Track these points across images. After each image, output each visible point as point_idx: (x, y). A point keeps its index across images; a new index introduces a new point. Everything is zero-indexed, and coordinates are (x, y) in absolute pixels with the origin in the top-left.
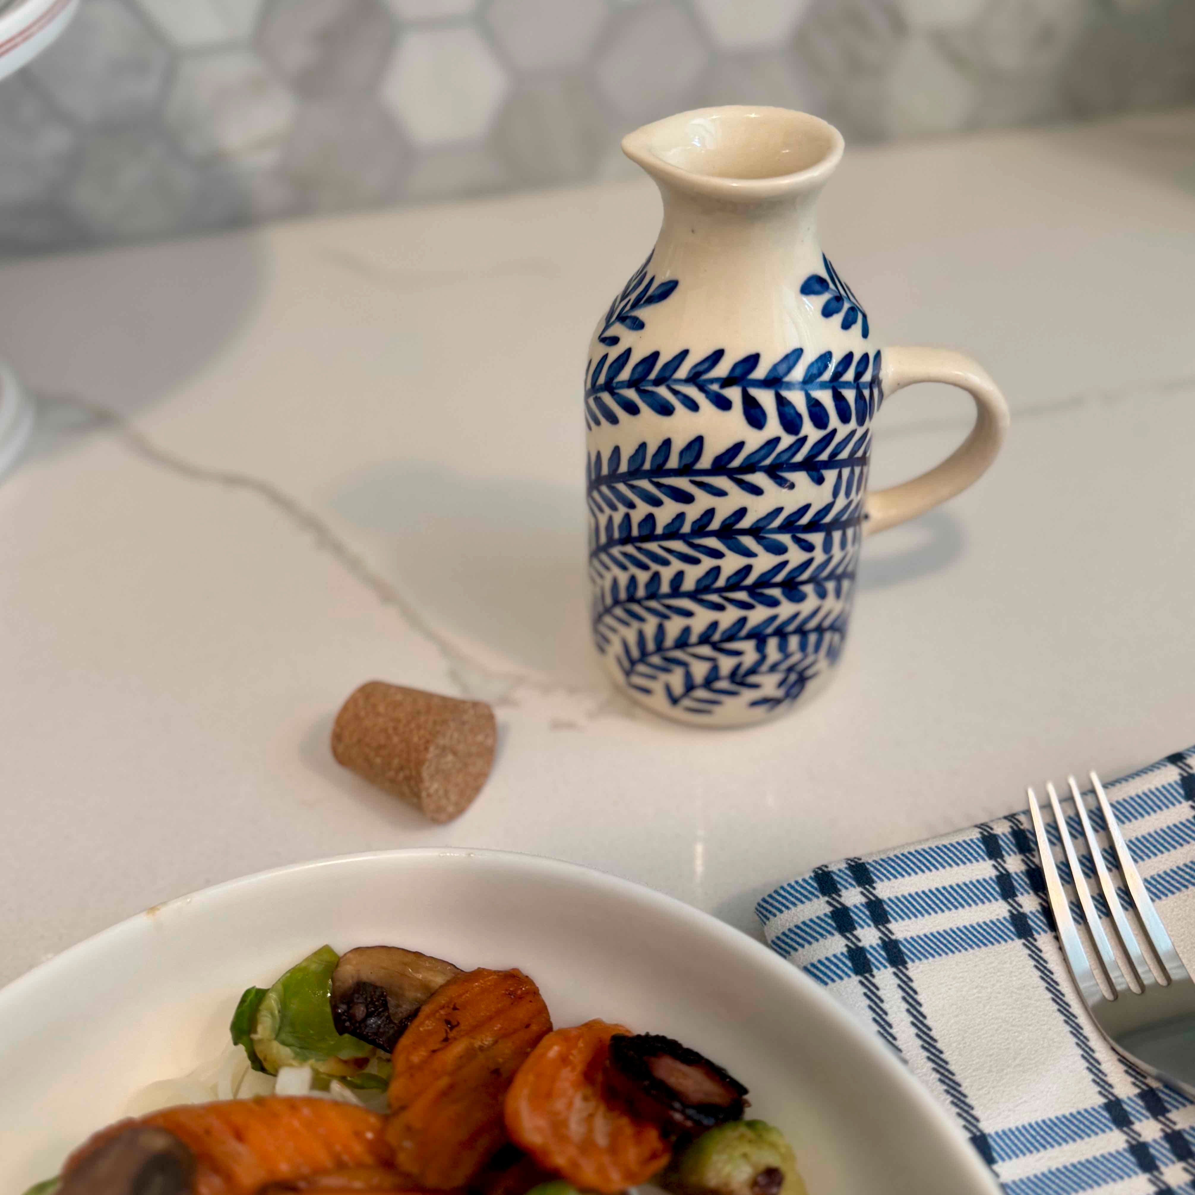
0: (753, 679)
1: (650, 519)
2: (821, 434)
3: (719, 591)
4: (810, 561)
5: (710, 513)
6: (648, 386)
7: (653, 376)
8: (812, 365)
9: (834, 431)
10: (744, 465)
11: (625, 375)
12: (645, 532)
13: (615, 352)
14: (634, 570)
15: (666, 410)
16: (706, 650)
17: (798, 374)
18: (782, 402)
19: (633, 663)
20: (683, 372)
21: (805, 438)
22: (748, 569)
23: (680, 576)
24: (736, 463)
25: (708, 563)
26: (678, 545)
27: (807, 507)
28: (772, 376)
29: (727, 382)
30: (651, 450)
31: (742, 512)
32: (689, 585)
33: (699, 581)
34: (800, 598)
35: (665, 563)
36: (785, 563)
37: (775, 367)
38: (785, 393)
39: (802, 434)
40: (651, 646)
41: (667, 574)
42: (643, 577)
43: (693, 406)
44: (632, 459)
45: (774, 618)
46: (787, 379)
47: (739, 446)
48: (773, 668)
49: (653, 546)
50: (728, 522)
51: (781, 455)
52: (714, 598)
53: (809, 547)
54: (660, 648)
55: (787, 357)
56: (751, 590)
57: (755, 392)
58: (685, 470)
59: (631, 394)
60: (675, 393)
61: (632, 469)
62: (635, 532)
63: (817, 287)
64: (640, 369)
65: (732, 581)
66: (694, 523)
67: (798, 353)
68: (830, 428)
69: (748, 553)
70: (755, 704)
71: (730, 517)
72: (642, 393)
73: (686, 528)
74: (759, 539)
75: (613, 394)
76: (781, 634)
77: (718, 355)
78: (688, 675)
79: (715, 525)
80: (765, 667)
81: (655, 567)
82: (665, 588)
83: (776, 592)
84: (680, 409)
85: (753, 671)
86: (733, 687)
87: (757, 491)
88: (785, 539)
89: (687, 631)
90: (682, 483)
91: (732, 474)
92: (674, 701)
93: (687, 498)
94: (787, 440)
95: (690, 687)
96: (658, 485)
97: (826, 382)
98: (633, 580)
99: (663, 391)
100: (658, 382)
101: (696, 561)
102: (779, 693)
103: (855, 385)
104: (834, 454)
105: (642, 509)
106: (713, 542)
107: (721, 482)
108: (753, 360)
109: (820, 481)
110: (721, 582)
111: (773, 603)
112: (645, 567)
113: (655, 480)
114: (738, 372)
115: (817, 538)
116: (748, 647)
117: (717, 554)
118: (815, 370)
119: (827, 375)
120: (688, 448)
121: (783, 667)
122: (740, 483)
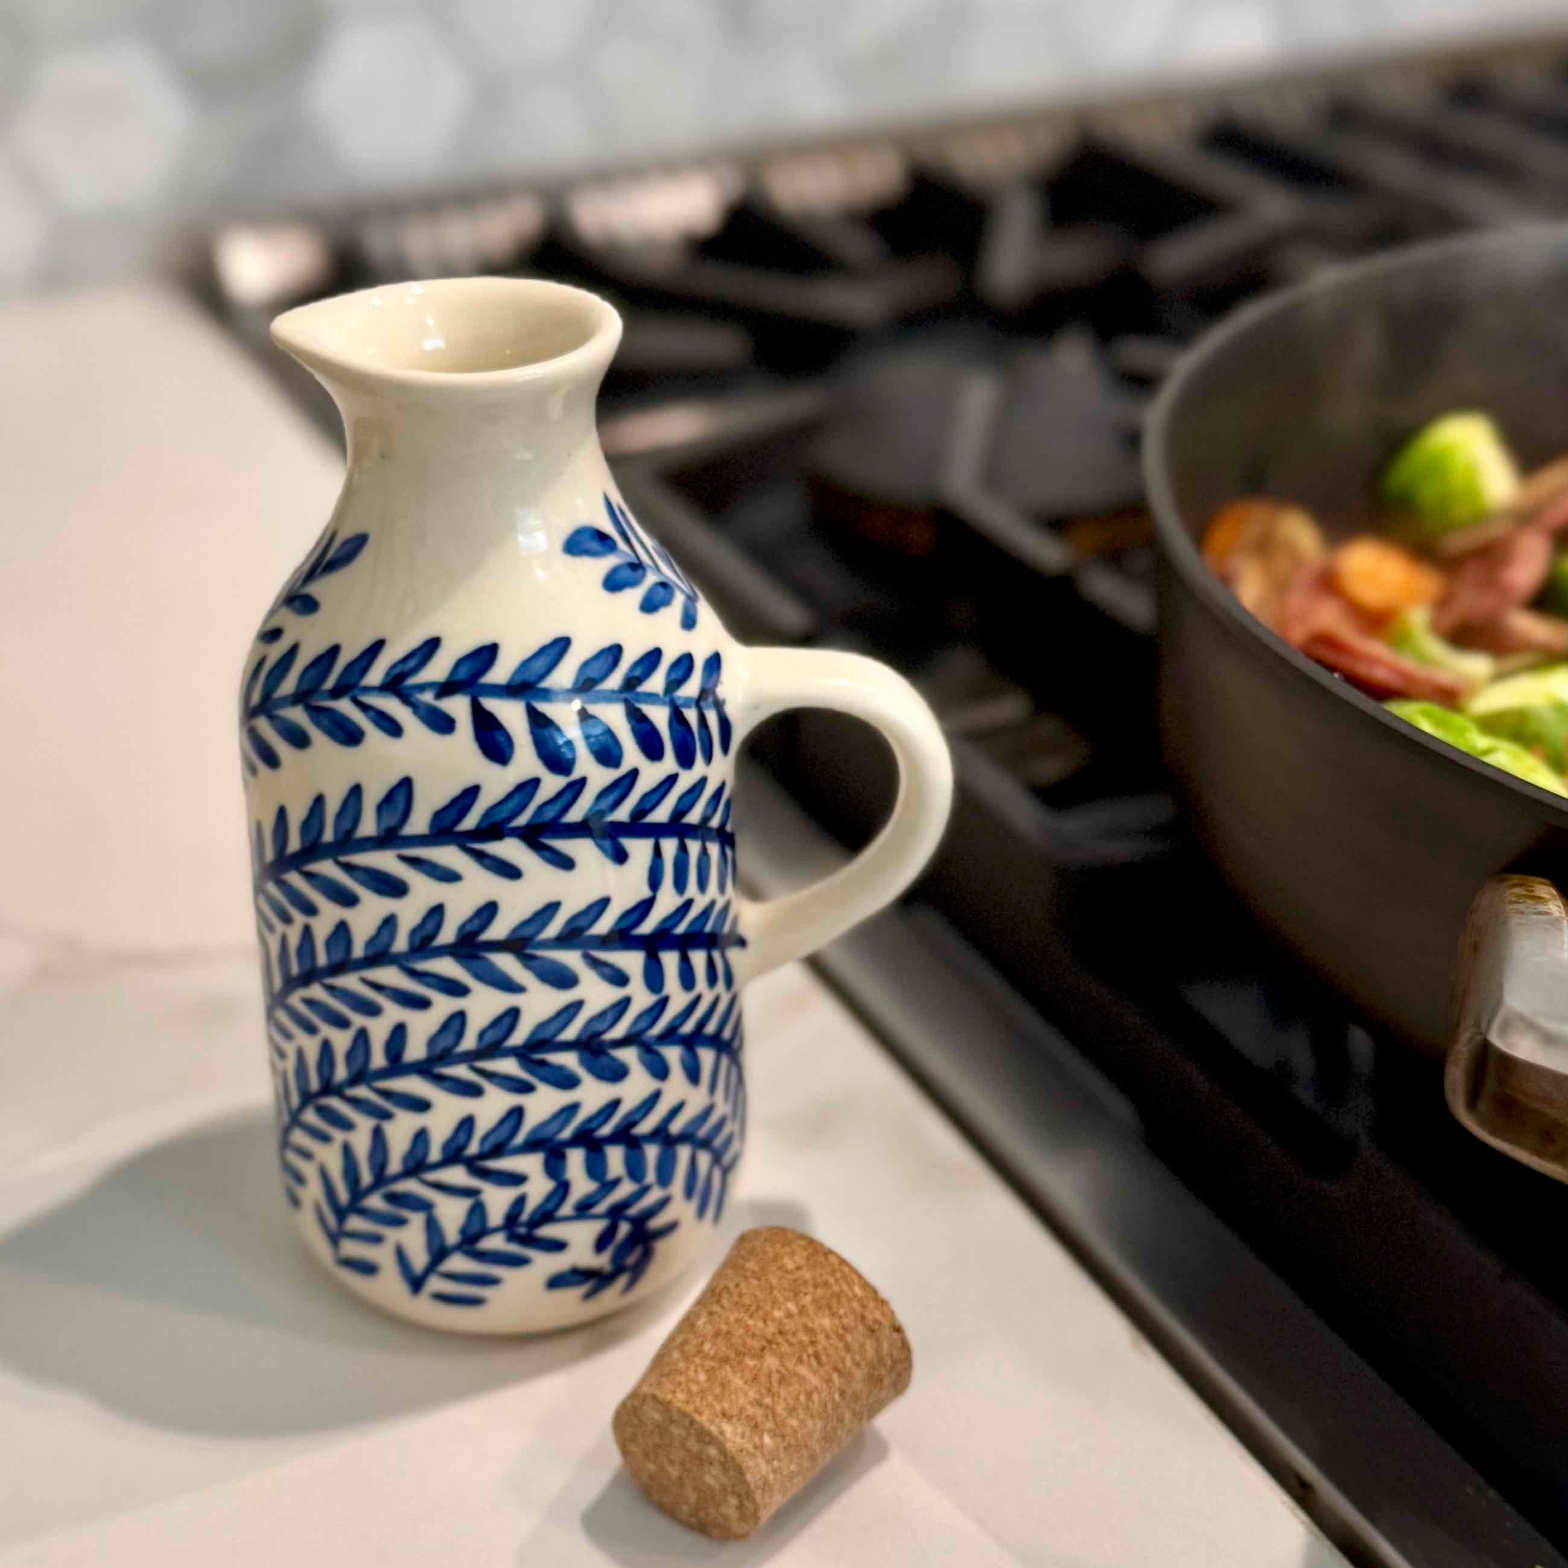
0: (547, 1231)
1: (342, 930)
2: (611, 775)
3: (469, 1058)
4: (623, 1005)
5: (437, 912)
6: (323, 700)
7: (330, 683)
8: (586, 664)
9: (634, 774)
10: (484, 825)
11: (289, 685)
12: (338, 956)
13: (276, 651)
14: (327, 1031)
15: (350, 736)
16: (457, 1175)
17: (564, 675)
18: (539, 723)
19: (341, 1214)
20: (376, 675)
21: (582, 782)
22: (513, 1014)
23: (399, 1032)
24: (470, 822)
25: (443, 1006)
26: (390, 976)
27: (603, 903)
28: (519, 679)
29: (446, 689)
30: (332, 807)
31: (489, 911)
32: (415, 1050)
33: (432, 1042)
34: (618, 1073)
35: (373, 1010)
36: (576, 1006)
37: (525, 664)
38: (542, 707)
39: (576, 775)
40: (366, 1177)
41: (379, 1030)
42: (342, 1041)
43: (393, 728)
44: (306, 826)
45: (572, 1109)
46: (545, 684)
47: (471, 793)
48: (584, 1209)
49: (350, 982)
50: (469, 928)
51: (544, 809)
52: (461, 1071)
53: (619, 978)
54: (381, 1178)
55: (543, 650)
56: (523, 1054)
57: (493, 705)
58: (388, 838)
59: (297, 715)
60: (365, 708)
61: (308, 844)
62: (322, 960)
63: (595, 545)
64: (311, 673)
65: (489, 1037)
66: (414, 932)
67: (562, 645)
68: (625, 767)
69: (510, 986)
70: (556, 1282)
71: (470, 920)
72: (317, 713)
73: (401, 944)
74: (527, 960)
75: (272, 718)
76: (586, 1139)
77: (432, 645)
78: (433, 1227)
79: (447, 935)
80: (567, 1209)
81: (358, 1020)
82: (378, 1059)
83: (569, 1060)
84: (374, 736)
85: (546, 1214)
86: (514, 1248)
87: (510, 871)
88: (571, 959)
89: (421, 1137)
90: (386, 861)
91: (464, 841)
92: (416, 1284)
93: (395, 888)
94: (552, 784)
95: (439, 1253)
96: (349, 868)
97: (613, 691)
98: (326, 1048)
99: (345, 706)
100: (337, 693)
101: (422, 1004)
102: (602, 1261)
103: (667, 699)
104: (640, 812)
105: (329, 914)
106: (447, 967)
107: (448, 856)
108: (487, 654)
109: (620, 857)
110: (469, 1042)
111: (567, 1081)
112: (342, 1023)
113: (343, 859)
114: (463, 673)
115: (632, 962)
116: (531, 1164)
117: (456, 989)
118: (593, 672)
119: (615, 681)
120: (389, 799)
121: (602, 1208)
122: (481, 857)
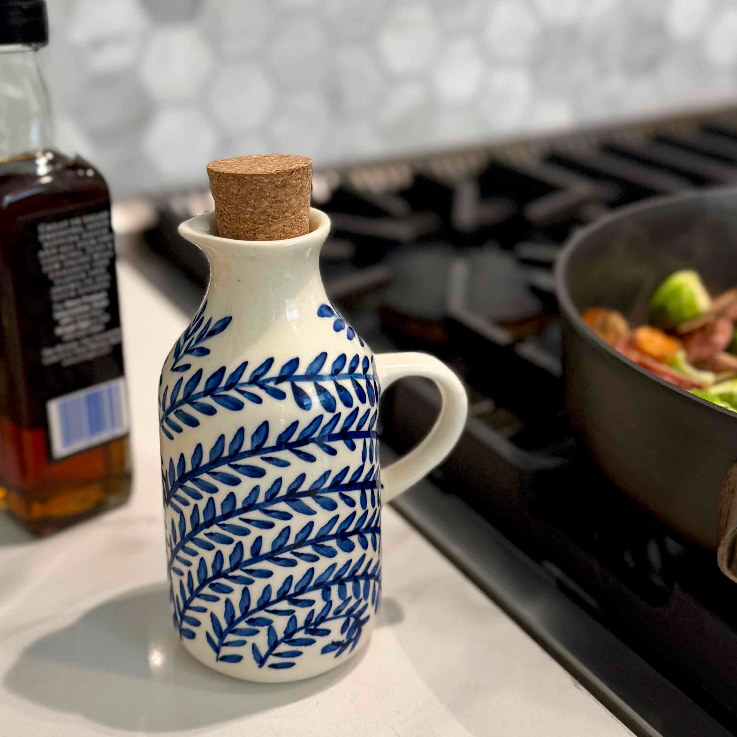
0: (323, 626)
1: (232, 496)
2: (349, 411)
3: (291, 548)
4: (354, 514)
5: (279, 481)
6: (220, 392)
7: (223, 384)
8: (334, 363)
9: (357, 409)
10: (300, 439)
11: (201, 387)
12: (227, 510)
13: (188, 375)
14: (219, 546)
15: (238, 406)
16: (284, 605)
17: (327, 369)
18: (321, 390)
19: (221, 635)
20: (246, 377)
21: (339, 415)
22: (311, 524)
23: (259, 539)
24: (294, 438)
25: (280, 525)
26: (255, 515)
27: (347, 469)
28: (310, 372)
29: (280, 379)
30: (228, 440)
31: (302, 477)
32: (266, 548)
33: (274, 543)
34: (350, 548)
35: (245, 532)
36: (337, 517)
37: (311, 365)
38: (321, 383)
40: (238, 614)
41: (248, 542)
42: (227, 550)
43: (258, 400)
44: (213, 451)
45: (334, 566)
46: (320, 373)
47: (295, 424)
48: (337, 612)
49: (235, 521)
50: (292, 487)
51: (326, 428)
52: (287, 555)
53: (351, 503)
54: (246, 612)
55: (317, 358)
56: (314, 543)
57: (300, 384)
58: (256, 451)
59: (208, 400)
60: (242, 392)
61: (214, 459)
62: (219, 512)
63: (327, 312)
64: (212, 381)
65: (300, 538)
66: (267, 492)
67: (324, 356)
68: (354, 407)
69: (310, 512)
70: (325, 650)
71: (294, 483)
72: (216, 398)
73: (261, 499)
74: (317, 499)
75: (192, 404)
76: (340, 581)
77: (270, 362)
78: (271, 632)
79: (283, 492)
80: (331, 615)
81: (237, 539)
82: (247, 555)
83: (332, 543)
84: (248, 404)
85: (322, 619)
86: (309, 636)
87: (310, 458)
88: (335, 496)
89: (268, 589)
90: (256, 461)
91: (291, 447)
92: (261, 662)
93: (259, 473)
94: (328, 417)
95: (274, 644)
96: (236, 467)
97: (346, 374)
98: (219, 554)
99: (233, 393)
100: (227, 388)
101: (270, 525)
102: (343, 638)
103: (364, 376)
104: (359, 427)
105: (224, 490)
106: (282, 507)
107: (285, 455)
108: (295, 363)
109: (353, 447)
110: (291, 541)
111: (332, 554)
112: (229, 541)
113: (233, 463)
114: (286, 372)
115: (355, 495)
116: (316, 595)
117: (286, 516)
118: (337, 367)
119: (346, 370)
120: (257, 432)
121: (343, 612)
122: (299, 453)
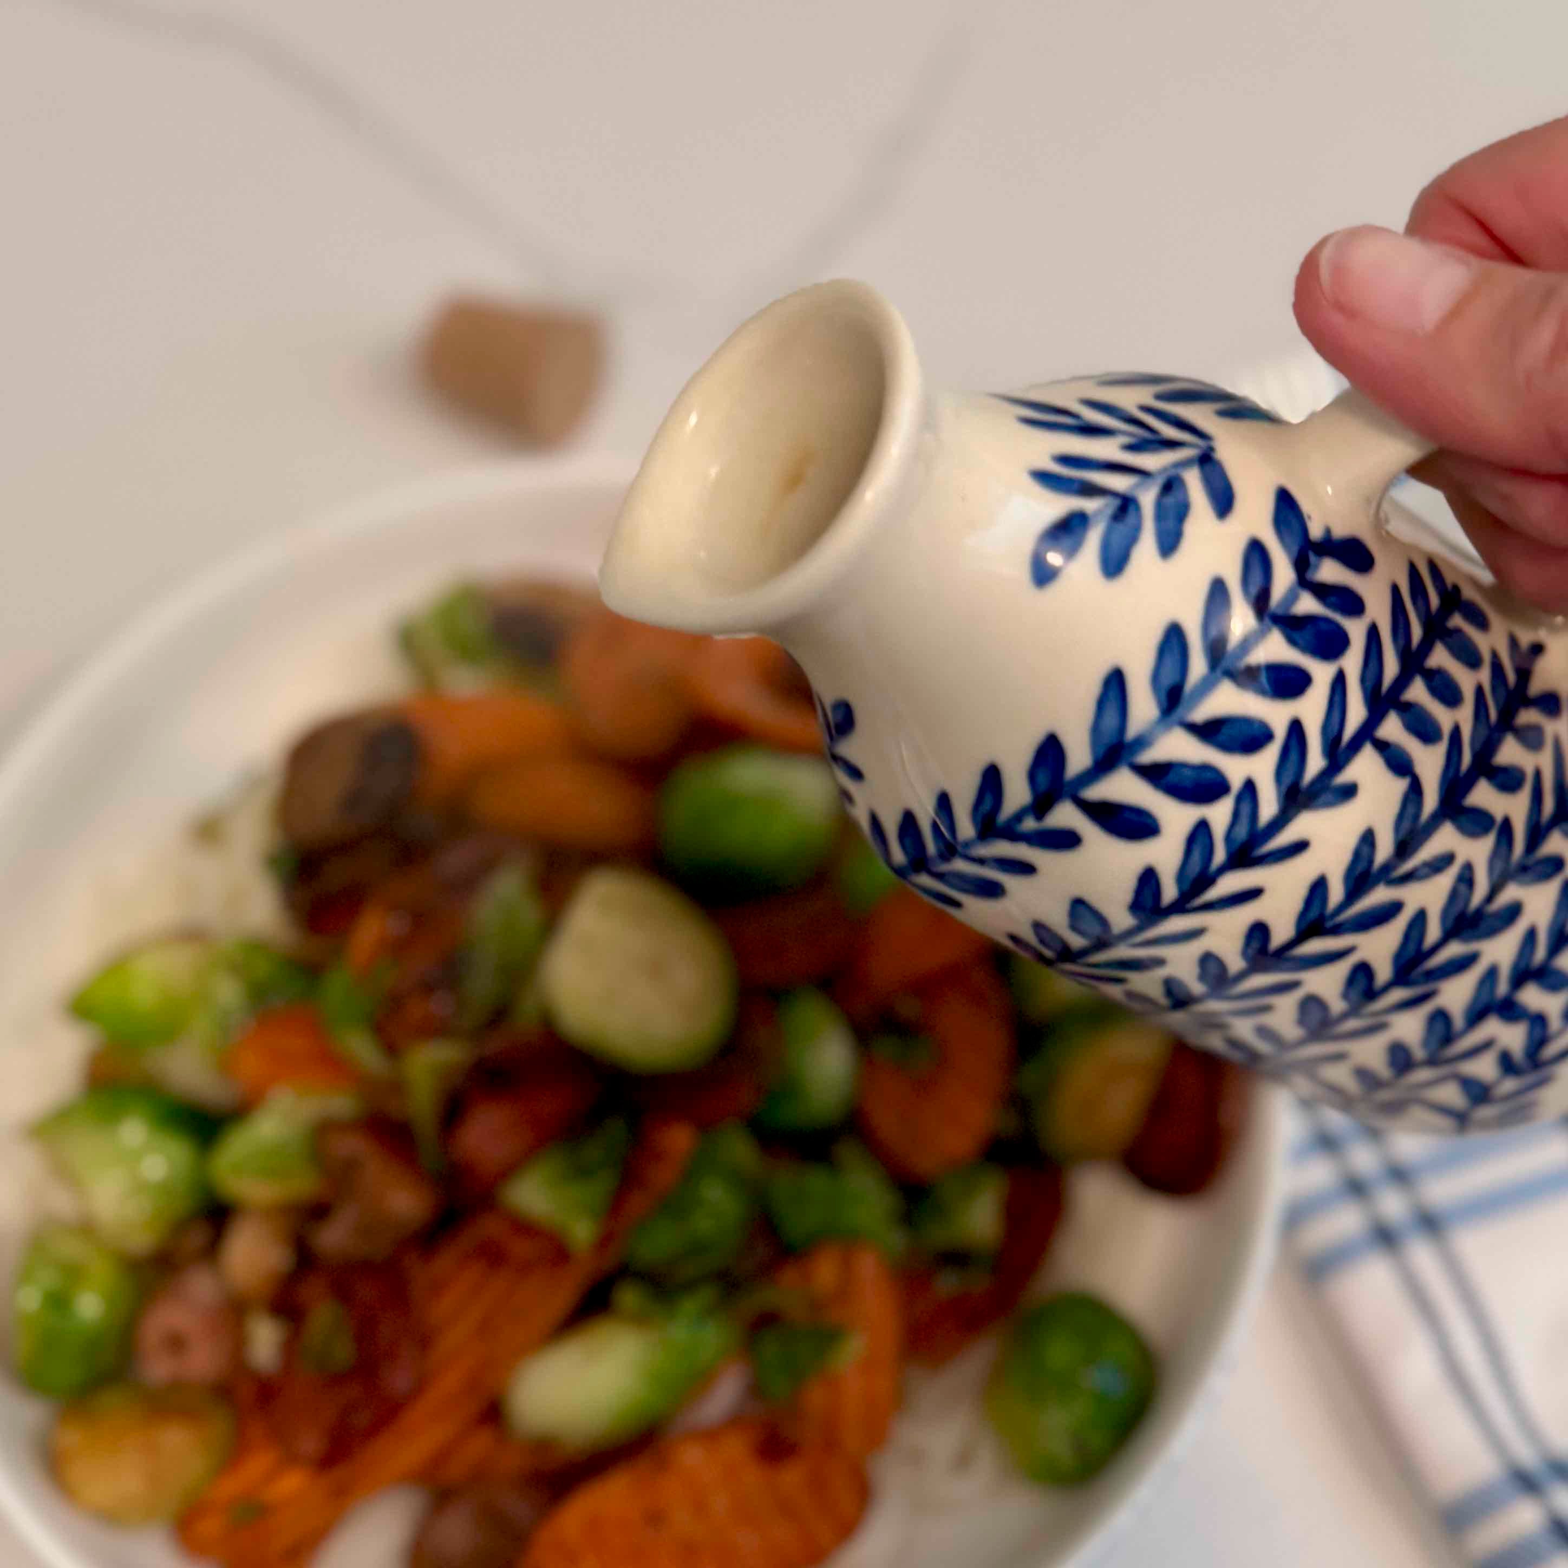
2: (1271, 754)
3: (1349, 1013)
5: (1209, 958)
6: (938, 864)
7: (931, 848)
8: (1155, 679)
9: (1295, 725)
10: (1187, 887)
13: (861, 816)
17: (1143, 710)
18: (1155, 773)
20: (966, 827)
21: (1250, 787)
22: (1362, 968)
23: (1264, 1030)
24: (1170, 893)
25: (1285, 1001)
27: (1367, 837)
28: (1101, 750)
29: (1041, 805)
30: (1030, 938)
31: (1258, 930)
32: (1290, 1032)
33: (1302, 1022)
36: (1420, 917)
37: (1096, 729)
38: (1149, 756)
39: (1236, 783)
41: (1244, 1035)
43: (1026, 869)
45: (1491, 973)
46: (1131, 734)
47: (1149, 877)
50: (1251, 951)
51: (1232, 835)
52: (1354, 1024)
55: (1101, 704)
56: (1404, 980)
57: (1097, 792)
58: (1105, 941)
59: (928, 882)
60: (982, 861)
64: (908, 841)
65: (1354, 994)
66: (1202, 978)
67: (1115, 682)
68: (1280, 731)
69: (1335, 956)
71: (1247, 945)
72: (940, 876)
73: (1198, 988)
74: (1333, 931)
76: (1531, 974)
77: (992, 776)
78: (1437, 1107)
79: (1236, 964)
84: (1009, 881)
85: (1540, 1041)
87: (1248, 895)
88: (1380, 895)
91: (1182, 908)
94: (1220, 812)
97: (1206, 677)
99: (964, 866)
100: (946, 856)
103: (1268, 621)
104: (1332, 744)
106: (1261, 980)
107: (1176, 924)
108: (1050, 750)
109: (1348, 792)
110: (1338, 1006)
111: (1464, 962)
113: (1081, 962)
114: (1044, 780)
118: (1169, 678)
119: (1198, 666)
122: (1210, 906)
